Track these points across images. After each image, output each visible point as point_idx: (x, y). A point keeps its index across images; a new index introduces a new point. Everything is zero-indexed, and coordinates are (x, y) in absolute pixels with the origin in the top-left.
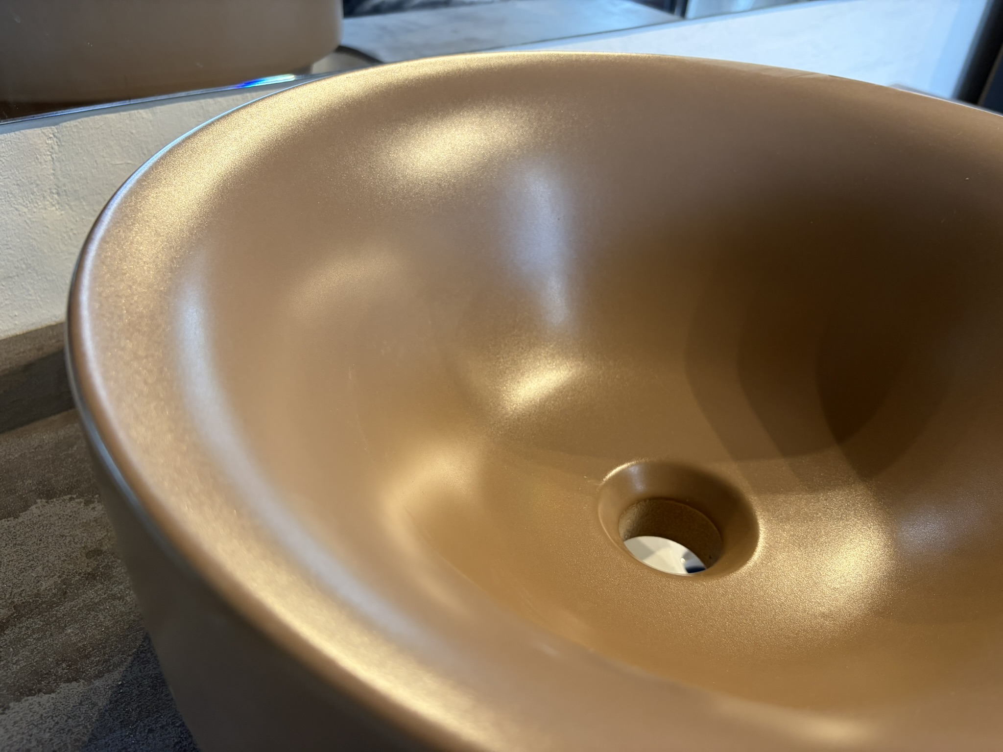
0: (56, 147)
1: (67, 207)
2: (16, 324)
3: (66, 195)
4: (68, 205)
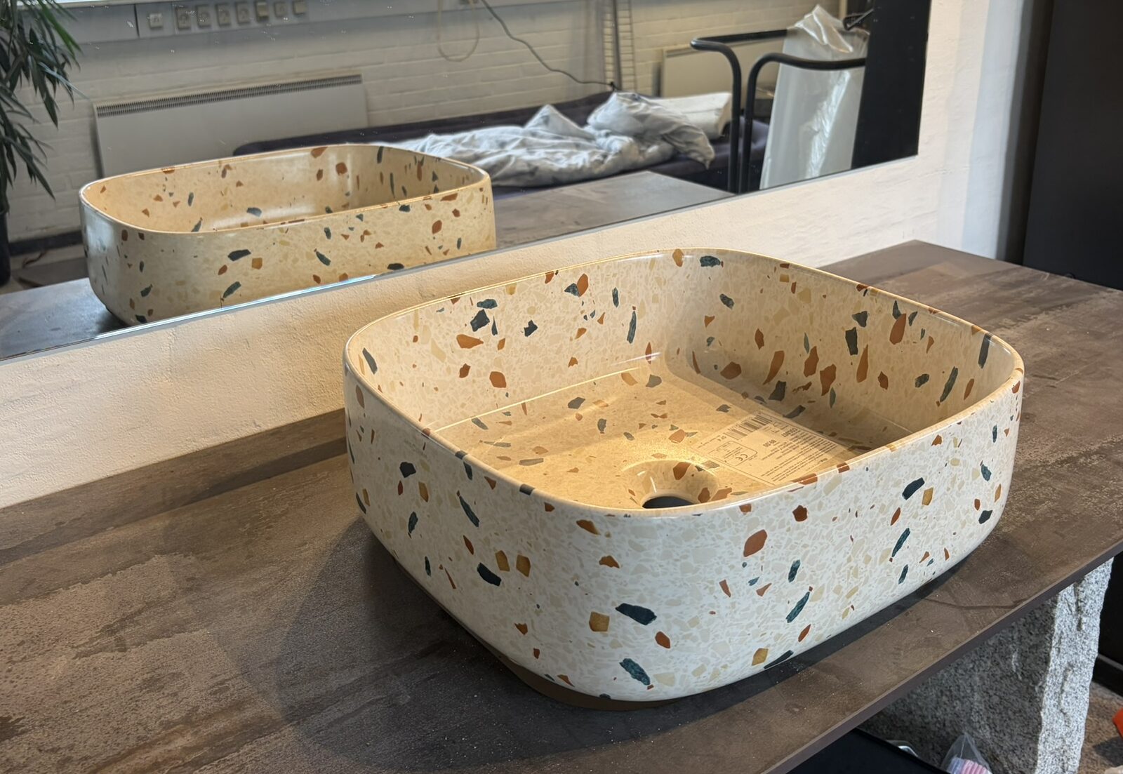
0: (173, 341)
1: (176, 380)
2: (133, 463)
3: (176, 372)
4: (176, 378)
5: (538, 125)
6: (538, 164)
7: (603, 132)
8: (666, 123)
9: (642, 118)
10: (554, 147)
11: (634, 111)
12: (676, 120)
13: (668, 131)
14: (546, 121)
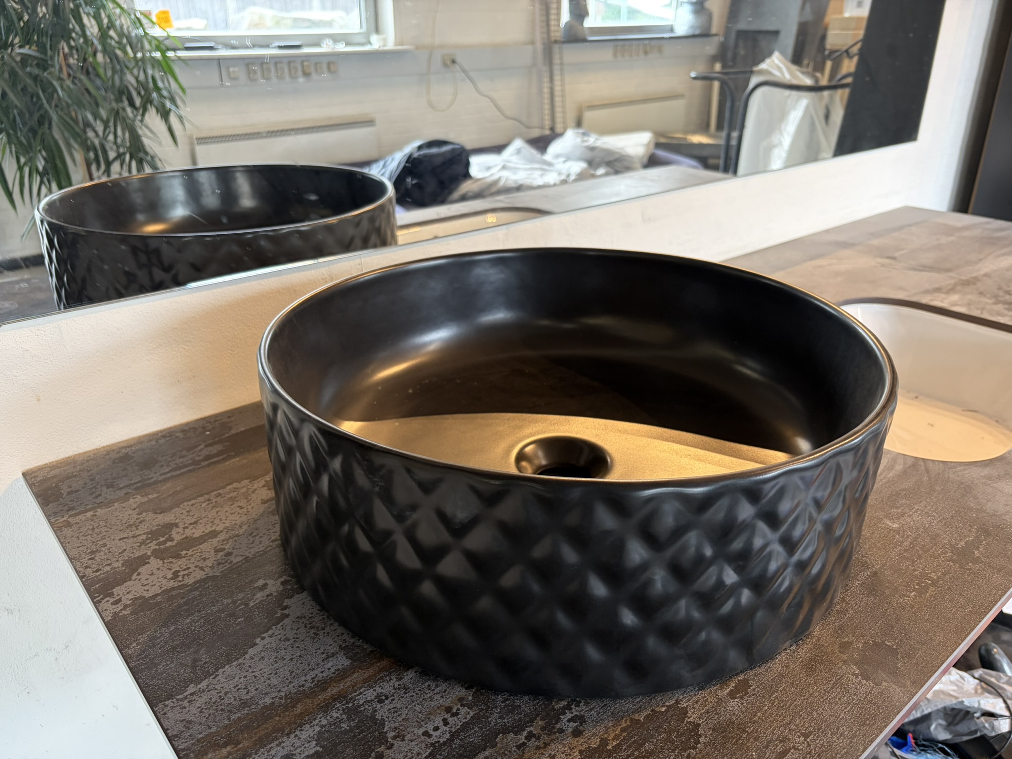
5: (512, 155)
6: (521, 182)
7: (562, 159)
8: (608, 152)
9: (592, 149)
10: (526, 170)
11: (586, 144)
12: (618, 151)
13: (611, 159)
14: (518, 151)
